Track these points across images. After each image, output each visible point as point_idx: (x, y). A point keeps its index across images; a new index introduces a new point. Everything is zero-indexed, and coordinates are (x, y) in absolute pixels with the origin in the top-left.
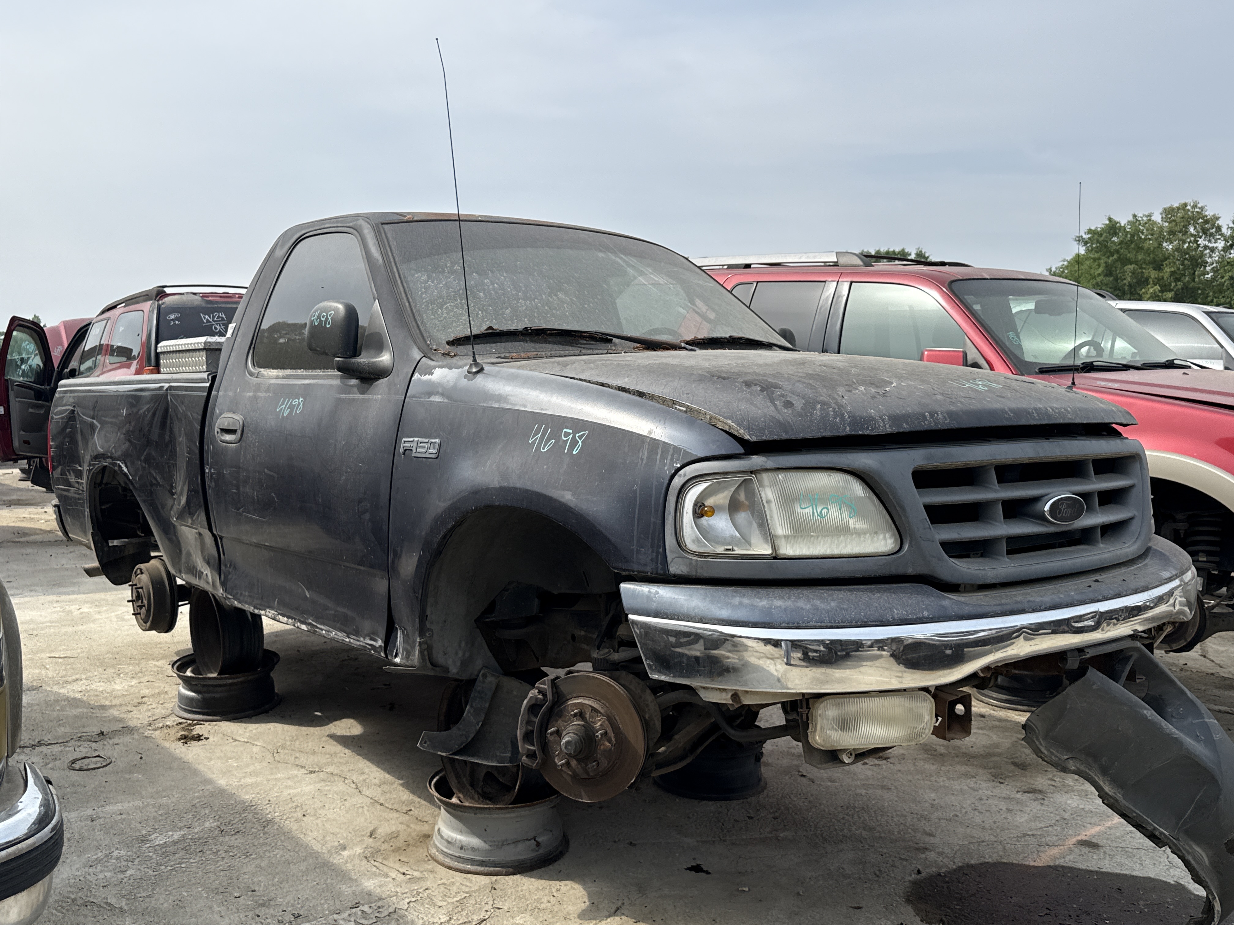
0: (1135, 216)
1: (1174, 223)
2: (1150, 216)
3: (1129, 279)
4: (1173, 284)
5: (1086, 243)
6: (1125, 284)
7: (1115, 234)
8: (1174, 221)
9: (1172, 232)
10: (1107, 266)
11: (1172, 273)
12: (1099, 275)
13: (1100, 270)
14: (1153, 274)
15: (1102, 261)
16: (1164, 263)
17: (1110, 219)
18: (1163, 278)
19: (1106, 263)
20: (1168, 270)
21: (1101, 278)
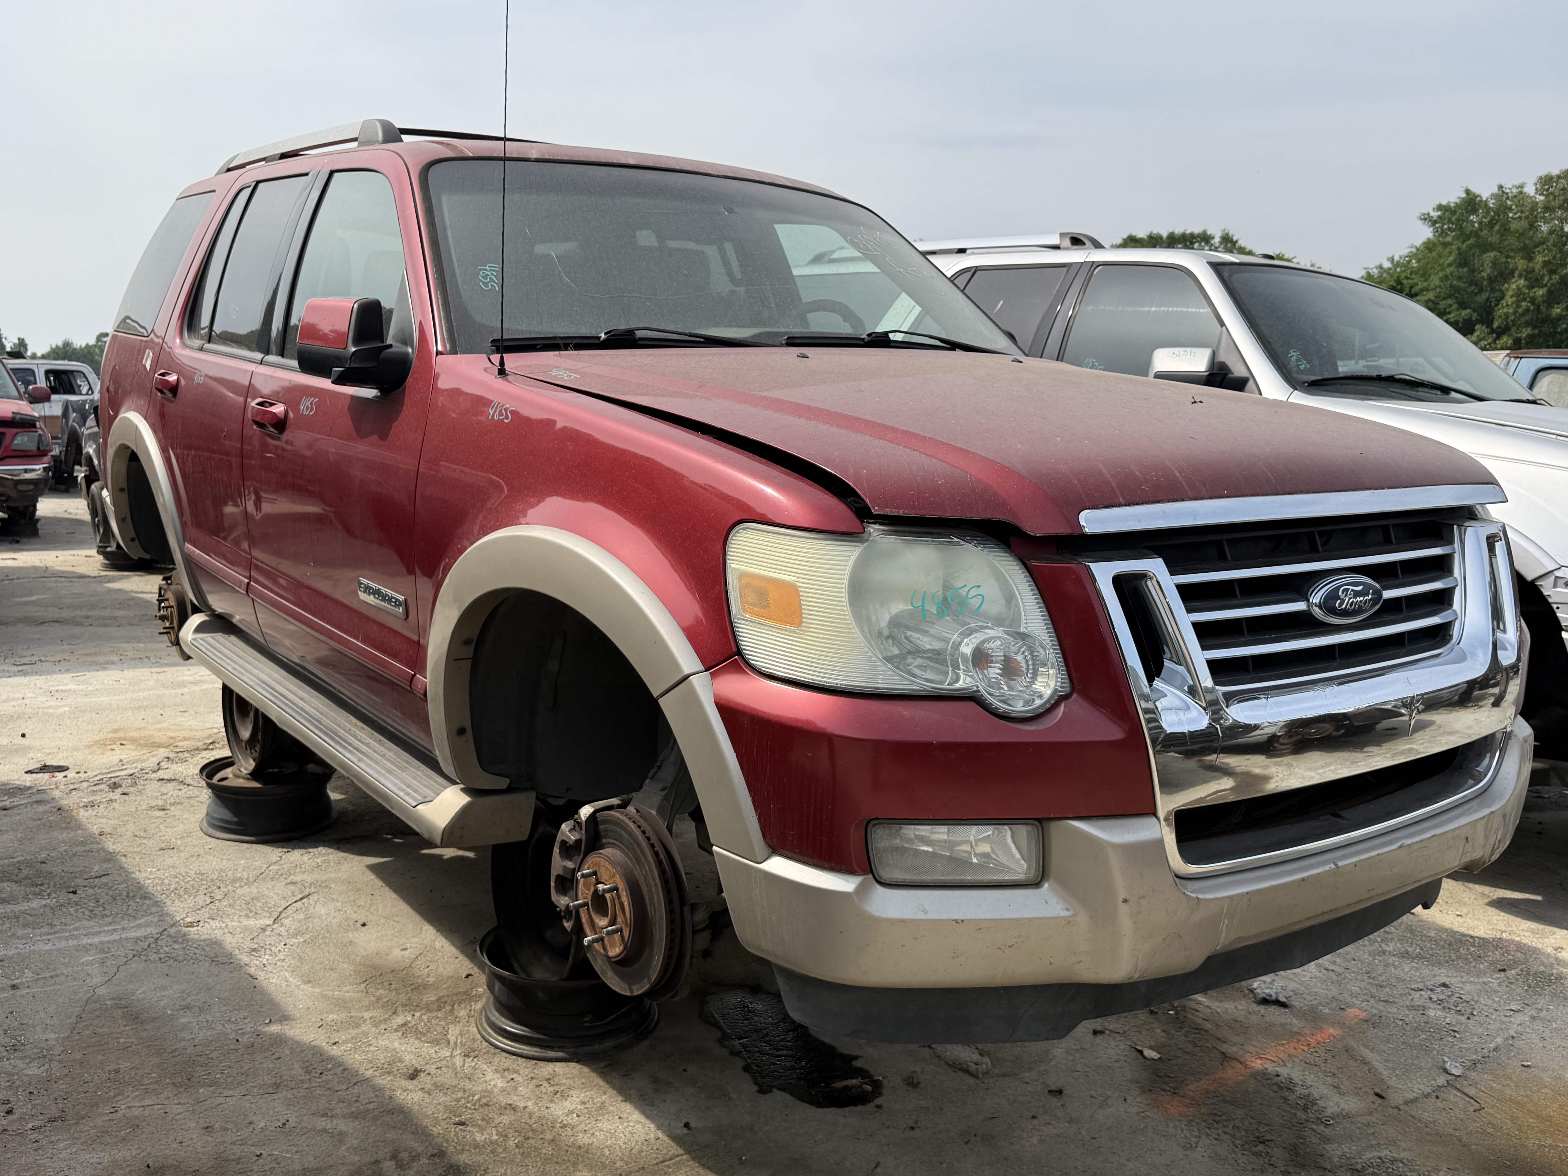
0: (1501, 187)
1: (1551, 197)
2: (1521, 186)
3: (1488, 271)
4: (1546, 278)
5: (1434, 223)
6: (1483, 278)
7: (1474, 211)
8: (1552, 193)
9: (1547, 208)
10: (1460, 254)
11: (1546, 263)
12: (1450, 265)
13: (1451, 258)
14: (1521, 264)
15: (1454, 247)
16: (1536, 250)
17: (1468, 192)
18: (1533, 271)
19: (1459, 249)
20: (1539, 259)
21: (1451, 269)
